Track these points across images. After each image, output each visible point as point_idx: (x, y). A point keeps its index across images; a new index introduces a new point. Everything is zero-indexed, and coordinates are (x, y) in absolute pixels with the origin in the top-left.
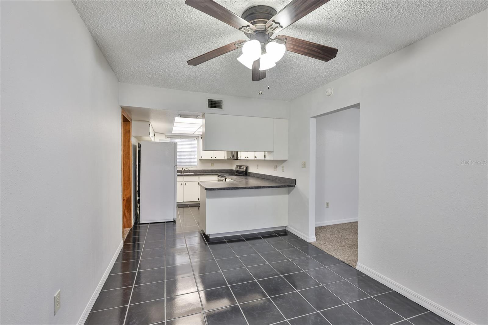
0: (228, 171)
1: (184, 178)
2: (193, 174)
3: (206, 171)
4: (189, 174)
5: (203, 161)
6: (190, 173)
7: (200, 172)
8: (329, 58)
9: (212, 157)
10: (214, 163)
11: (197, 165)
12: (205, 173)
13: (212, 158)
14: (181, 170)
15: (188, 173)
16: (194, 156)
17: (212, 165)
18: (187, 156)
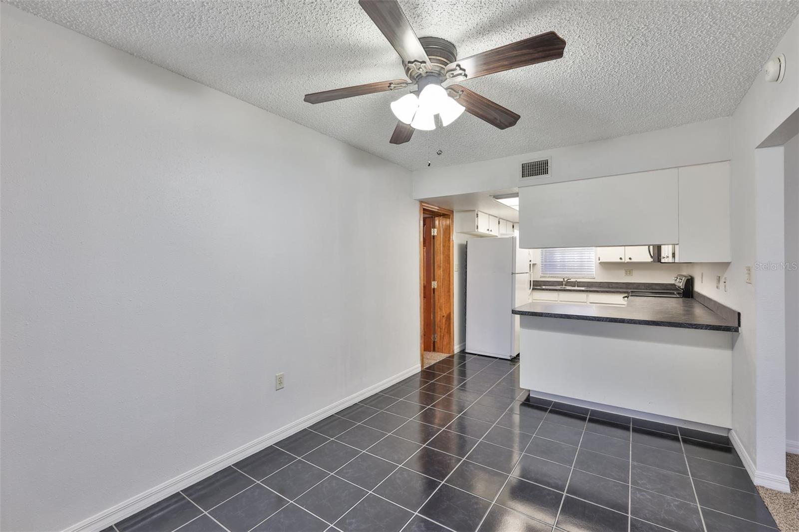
0: (669, 287)
1: (558, 295)
2: (583, 289)
3: (614, 285)
4: (576, 288)
5: (607, 266)
6: (578, 286)
7: (601, 287)
8: (560, 51)
9: (621, 259)
10: (632, 270)
11: (594, 273)
12: (612, 288)
13: (623, 261)
14: (562, 282)
15: (575, 286)
16: (588, 258)
17: (626, 274)
18: (576, 258)
